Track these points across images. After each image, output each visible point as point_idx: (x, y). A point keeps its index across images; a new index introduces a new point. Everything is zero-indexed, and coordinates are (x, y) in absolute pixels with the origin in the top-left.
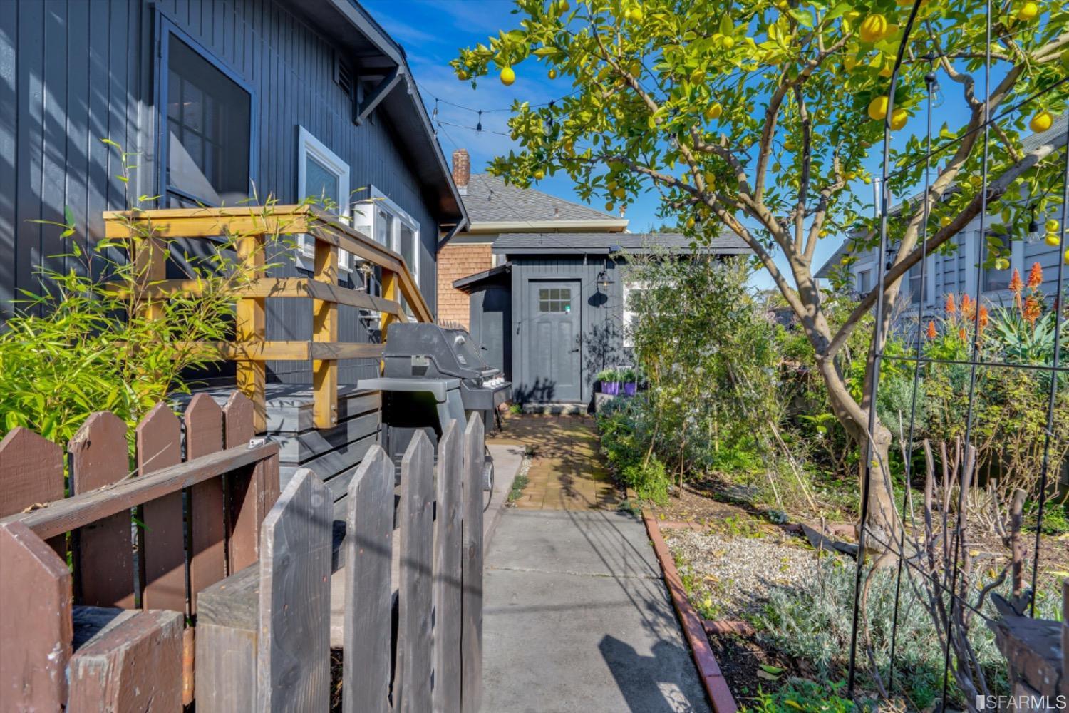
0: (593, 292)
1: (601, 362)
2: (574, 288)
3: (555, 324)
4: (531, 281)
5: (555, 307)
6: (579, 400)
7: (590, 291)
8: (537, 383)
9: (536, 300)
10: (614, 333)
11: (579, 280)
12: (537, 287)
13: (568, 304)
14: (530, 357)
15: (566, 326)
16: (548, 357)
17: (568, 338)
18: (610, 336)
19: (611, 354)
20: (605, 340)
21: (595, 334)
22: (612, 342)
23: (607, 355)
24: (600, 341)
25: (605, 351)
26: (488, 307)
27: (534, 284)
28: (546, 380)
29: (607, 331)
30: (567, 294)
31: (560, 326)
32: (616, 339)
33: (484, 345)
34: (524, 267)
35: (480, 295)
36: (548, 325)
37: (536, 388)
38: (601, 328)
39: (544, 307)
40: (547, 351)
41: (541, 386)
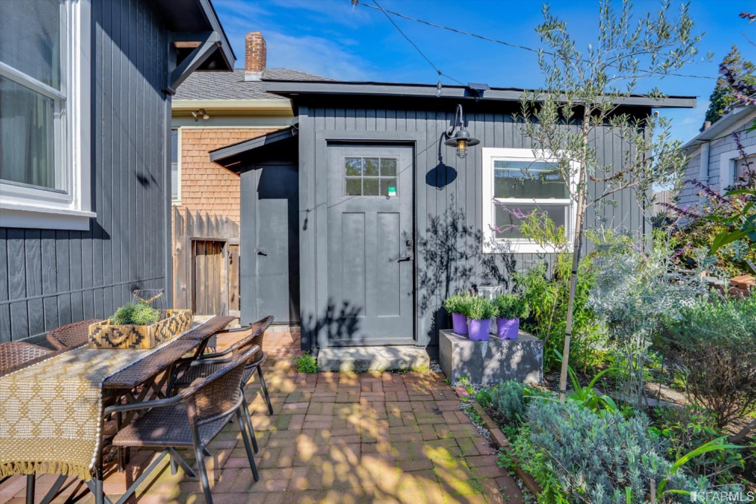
0: (434, 164)
1: (443, 277)
2: (403, 156)
3: (372, 215)
4: (331, 143)
5: (372, 189)
6: (411, 341)
7: (427, 163)
8: (330, 308)
9: (339, 176)
10: (465, 230)
11: (411, 144)
12: (339, 154)
13: (393, 183)
14: (330, 269)
15: (389, 218)
16: (359, 269)
17: (393, 238)
18: (458, 235)
19: (461, 263)
20: (451, 242)
21: (436, 232)
22: (461, 244)
23: (453, 265)
24: (443, 244)
25: (449, 260)
26: (265, 192)
27: (335, 150)
28: (346, 304)
29: (454, 226)
30: (390, 167)
31: (379, 219)
32: (471, 240)
33: (262, 250)
34: (320, 120)
35: (254, 176)
36: (360, 217)
37: (328, 320)
38: (444, 222)
39: (353, 188)
40: (359, 261)
41: (336, 314)
